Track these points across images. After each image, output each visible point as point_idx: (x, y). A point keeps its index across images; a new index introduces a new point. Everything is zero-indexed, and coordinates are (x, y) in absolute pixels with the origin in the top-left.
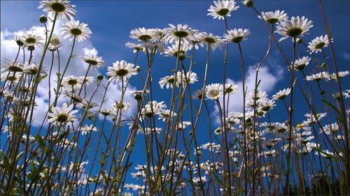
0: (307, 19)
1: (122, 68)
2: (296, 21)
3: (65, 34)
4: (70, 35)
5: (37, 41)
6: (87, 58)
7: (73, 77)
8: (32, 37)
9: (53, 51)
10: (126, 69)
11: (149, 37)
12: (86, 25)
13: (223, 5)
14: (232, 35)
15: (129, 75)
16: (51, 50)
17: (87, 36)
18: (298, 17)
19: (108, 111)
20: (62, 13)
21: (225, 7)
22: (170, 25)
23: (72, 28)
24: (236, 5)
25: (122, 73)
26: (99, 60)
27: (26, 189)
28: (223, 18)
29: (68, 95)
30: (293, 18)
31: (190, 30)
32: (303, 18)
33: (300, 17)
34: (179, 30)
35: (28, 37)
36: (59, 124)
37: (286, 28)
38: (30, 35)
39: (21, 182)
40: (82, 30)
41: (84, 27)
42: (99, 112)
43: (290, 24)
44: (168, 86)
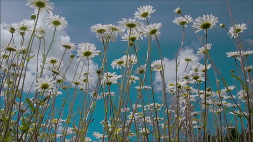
0: (214, 16)
1: (87, 51)
2: (206, 18)
3: (49, 24)
4: (52, 25)
5: (28, 29)
6: (64, 44)
7: (54, 58)
8: (24, 26)
9: (40, 38)
10: (90, 51)
11: (104, 31)
12: (64, 18)
13: (144, 10)
14: (150, 28)
15: (93, 56)
16: (39, 38)
17: (64, 26)
18: (208, 15)
19: (78, 82)
20: (43, 8)
21: (146, 11)
22: (123, 19)
23: (54, 20)
24: (153, 9)
25: (87, 54)
26: (72, 45)
27: (19, 138)
28: (146, 19)
29: (50, 69)
30: (204, 16)
31: (138, 23)
32: (211, 15)
33: (209, 15)
34: (130, 23)
35: (22, 26)
36: (43, 91)
37: (200, 23)
38: (23, 25)
39: (15, 133)
40: (61, 22)
41: (62, 20)
42: (72, 82)
43: (202, 20)
44: (118, 67)
